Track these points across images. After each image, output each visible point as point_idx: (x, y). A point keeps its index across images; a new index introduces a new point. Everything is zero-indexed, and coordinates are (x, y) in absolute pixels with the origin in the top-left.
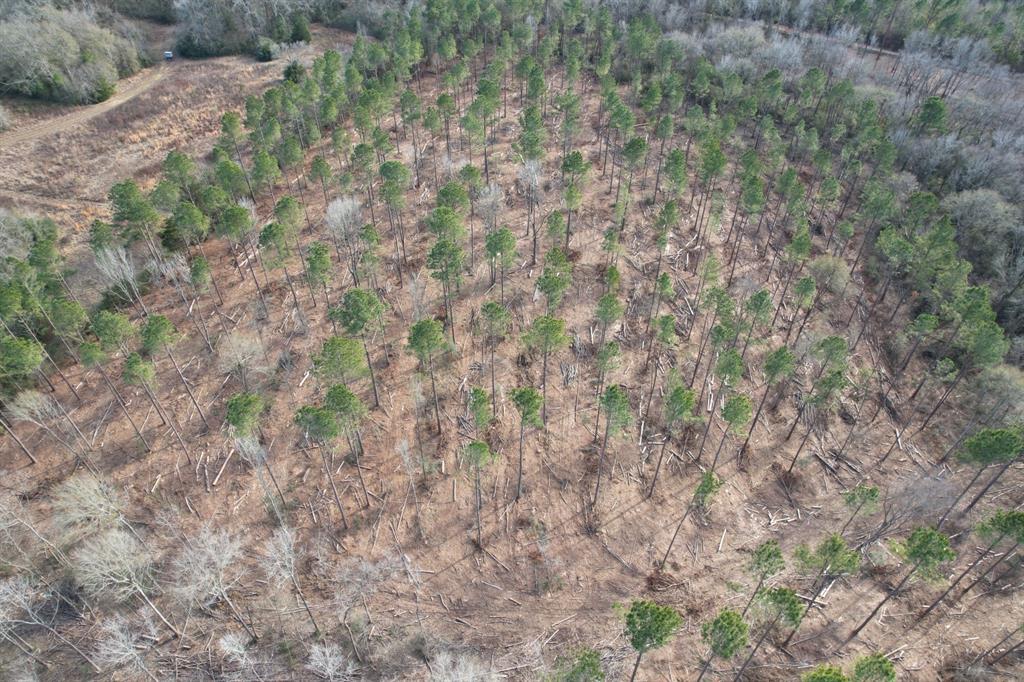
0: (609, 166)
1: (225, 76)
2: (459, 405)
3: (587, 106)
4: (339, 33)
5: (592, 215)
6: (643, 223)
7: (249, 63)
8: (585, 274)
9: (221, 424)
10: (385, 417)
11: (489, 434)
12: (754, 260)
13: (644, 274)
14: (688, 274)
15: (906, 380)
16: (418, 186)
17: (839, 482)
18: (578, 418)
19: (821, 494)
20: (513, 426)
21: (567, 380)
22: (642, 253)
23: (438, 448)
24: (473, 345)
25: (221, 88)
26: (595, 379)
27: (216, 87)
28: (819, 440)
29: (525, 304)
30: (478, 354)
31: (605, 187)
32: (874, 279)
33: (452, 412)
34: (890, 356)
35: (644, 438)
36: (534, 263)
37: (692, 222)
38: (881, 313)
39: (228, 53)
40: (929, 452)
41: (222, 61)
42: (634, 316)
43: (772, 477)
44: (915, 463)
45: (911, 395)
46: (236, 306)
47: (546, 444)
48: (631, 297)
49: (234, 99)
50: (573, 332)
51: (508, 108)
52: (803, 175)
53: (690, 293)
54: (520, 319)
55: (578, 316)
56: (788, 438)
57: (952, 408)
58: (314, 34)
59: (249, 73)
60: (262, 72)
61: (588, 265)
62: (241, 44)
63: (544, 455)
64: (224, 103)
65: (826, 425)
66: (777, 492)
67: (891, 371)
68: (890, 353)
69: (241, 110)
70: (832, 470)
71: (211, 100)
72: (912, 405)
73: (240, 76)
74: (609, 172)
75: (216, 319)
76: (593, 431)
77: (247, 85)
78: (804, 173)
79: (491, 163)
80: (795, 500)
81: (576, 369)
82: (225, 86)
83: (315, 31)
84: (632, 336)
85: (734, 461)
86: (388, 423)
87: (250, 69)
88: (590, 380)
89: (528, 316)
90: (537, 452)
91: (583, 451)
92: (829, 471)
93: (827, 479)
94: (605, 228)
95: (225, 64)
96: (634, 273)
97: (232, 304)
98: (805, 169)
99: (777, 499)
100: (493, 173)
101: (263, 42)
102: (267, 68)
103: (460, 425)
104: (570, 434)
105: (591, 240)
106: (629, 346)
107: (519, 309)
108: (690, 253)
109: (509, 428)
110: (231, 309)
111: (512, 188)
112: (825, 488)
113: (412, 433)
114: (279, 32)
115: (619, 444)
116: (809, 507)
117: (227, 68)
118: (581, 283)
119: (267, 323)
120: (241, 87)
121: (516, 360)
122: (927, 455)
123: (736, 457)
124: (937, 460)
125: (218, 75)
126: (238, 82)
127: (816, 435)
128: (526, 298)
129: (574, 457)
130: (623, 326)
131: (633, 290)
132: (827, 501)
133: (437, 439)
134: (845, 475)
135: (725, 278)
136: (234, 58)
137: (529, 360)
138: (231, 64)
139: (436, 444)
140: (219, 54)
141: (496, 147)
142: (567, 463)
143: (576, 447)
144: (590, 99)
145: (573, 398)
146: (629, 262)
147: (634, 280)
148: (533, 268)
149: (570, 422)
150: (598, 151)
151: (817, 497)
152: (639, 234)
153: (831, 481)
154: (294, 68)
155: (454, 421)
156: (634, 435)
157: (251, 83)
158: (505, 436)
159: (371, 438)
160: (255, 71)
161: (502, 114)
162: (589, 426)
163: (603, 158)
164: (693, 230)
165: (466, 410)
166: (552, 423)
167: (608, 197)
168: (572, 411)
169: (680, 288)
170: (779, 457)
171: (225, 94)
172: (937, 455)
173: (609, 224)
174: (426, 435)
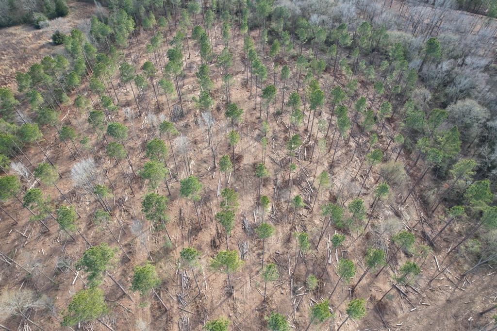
0: (254, 88)
1: (14, 41)
2: (177, 286)
3: (237, 46)
4: (86, 6)
5: (247, 126)
6: (277, 128)
7: (29, 31)
8: (247, 171)
9: (18, 325)
10: (130, 302)
11: (198, 306)
12: (343, 147)
13: (282, 167)
14: (307, 163)
15: (436, 219)
16: (140, 116)
17: (409, 302)
18: (253, 284)
19: (401, 314)
20: (213, 297)
21: (243, 254)
22: (279, 151)
23: (167, 322)
24: (183, 236)
25: (11, 51)
26: (260, 251)
27: (8, 50)
28: (394, 272)
29: (212, 199)
30: (186, 243)
31: (252, 104)
32: (409, 150)
33: (173, 291)
34: (425, 204)
35: (294, 292)
36: (215, 167)
37: (305, 124)
38: (416, 173)
39: (15, 24)
40: (455, 270)
41: (11, 30)
42: (279, 199)
43: (371, 307)
44: (448, 279)
45: (439, 230)
46: (26, 224)
47: (234, 309)
48: (276, 185)
49: (20, 58)
50: (244, 216)
51: (191, 51)
52: (362, 82)
53: (310, 177)
54: (210, 211)
55: (244, 203)
56: (377, 276)
57: (462, 236)
58: (71, 7)
59: (29, 38)
60: (38, 37)
61: (248, 164)
62: (23, 18)
63: (234, 318)
64: (14, 62)
65: (396, 261)
66: (375, 317)
67: (427, 214)
68: (424, 202)
69: (26, 67)
70: (404, 295)
71: (5, 60)
72: (441, 237)
73: (24, 41)
74: (254, 93)
75: (13, 236)
76: (262, 292)
77: (29, 47)
78: (363, 81)
79: (183, 94)
80: (386, 321)
81: (248, 244)
82: (14, 49)
83: (71, 5)
84: (279, 213)
85: (348, 298)
86: (133, 307)
87: (30, 35)
88: (257, 252)
89: (215, 209)
90: (230, 316)
91: (258, 310)
92: (402, 295)
93: (402, 301)
94: (255, 136)
95: (13, 32)
96: (276, 167)
97: (24, 222)
98: (362, 78)
99: (375, 323)
100: (185, 101)
101: (36, 16)
102: (42, 34)
103: (179, 302)
104: (248, 297)
105: (248, 145)
106: (278, 221)
107: (208, 204)
108: (307, 147)
109: (210, 299)
110: (23, 227)
111: (198, 111)
112: (402, 308)
113: (149, 313)
114: (47, 8)
115: (279, 299)
116: (395, 325)
117: (15, 35)
118: (245, 178)
119: (49, 235)
120: (25, 49)
121: (210, 244)
122: (455, 273)
123: (348, 296)
124: (460, 275)
125: (9, 41)
126: (23, 46)
127: (392, 270)
128: (212, 195)
129: (253, 316)
130: (273, 207)
131: (276, 179)
132: (405, 318)
133: (165, 315)
134: (412, 296)
135: (328, 163)
136: (20, 27)
137: (218, 243)
138: (18, 32)
139: (165, 319)
140: (9, 25)
141: (186, 81)
142: (249, 322)
143: (254, 307)
144: (238, 40)
145: (247, 268)
146: (272, 159)
147: (276, 172)
148: (215, 171)
149: (248, 287)
150: (246, 78)
151: (399, 317)
152: (275, 138)
153: (405, 303)
154: (58, 35)
155: (175, 299)
156: (288, 290)
157: (32, 46)
158: (208, 306)
159: (123, 321)
160: (33, 37)
161: (187, 56)
162: (259, 289)
163: (249, 83)
164: (306, 130)
165: (182, 289)
166: (237, 291)
167: (255, 112)
168: (248, 278)
169: (303, 174)
170: (373, 290)
171: (14, 55)
172: (459, 271)
173: (257, 132)
174: (158, 313)
